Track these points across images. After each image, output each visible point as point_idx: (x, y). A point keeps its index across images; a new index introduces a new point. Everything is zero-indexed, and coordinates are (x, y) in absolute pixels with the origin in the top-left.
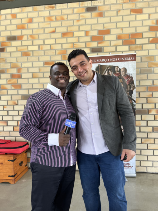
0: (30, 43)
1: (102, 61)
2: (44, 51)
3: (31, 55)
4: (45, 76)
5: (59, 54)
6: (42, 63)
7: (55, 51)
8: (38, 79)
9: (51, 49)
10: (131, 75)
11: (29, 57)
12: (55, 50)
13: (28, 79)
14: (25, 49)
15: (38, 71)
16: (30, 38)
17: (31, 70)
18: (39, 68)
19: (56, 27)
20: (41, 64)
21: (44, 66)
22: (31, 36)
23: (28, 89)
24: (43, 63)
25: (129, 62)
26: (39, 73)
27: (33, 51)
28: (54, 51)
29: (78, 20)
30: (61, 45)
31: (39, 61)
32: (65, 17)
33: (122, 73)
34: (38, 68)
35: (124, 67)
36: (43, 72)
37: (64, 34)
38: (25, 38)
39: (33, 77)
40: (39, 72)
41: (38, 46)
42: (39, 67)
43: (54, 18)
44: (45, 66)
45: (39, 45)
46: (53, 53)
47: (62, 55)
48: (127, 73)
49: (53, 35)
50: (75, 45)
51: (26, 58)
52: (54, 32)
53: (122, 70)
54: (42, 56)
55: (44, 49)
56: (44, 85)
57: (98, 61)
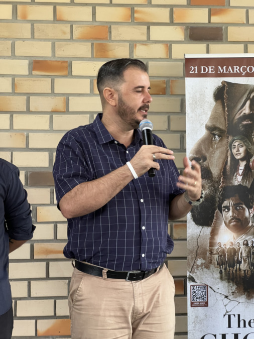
1: (233, 71)
2: (32, 26)
4: (32, 109)
5: (83, 39)
6: (26, 63)
7: (72, 27)
8: (8, 116)
9: (57, 19)
15: (10, 91)
18: (13, 80)
24: (29, 65)
26: (11, 97)
28: (67, 29)
30: (90, 9)
31: (14, 56)
34: (10, 79)
40: (14, 93)
41: (10, 7)
42: (14, 77)
44: (34, 73)
45: (15, 4)
46: (64, 33)
47: (95, 42)
50: (137, 12)
56: (27, 137)
57: (222, 71)
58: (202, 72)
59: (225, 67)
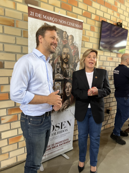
1: (49, 19)
10: (77, 46)
25: (77, 30)
33: (70, 41)
35: (71, 34)
48: (74, 42)
53: (70, 38)
57: (44, 18)
58: (36, 16)
59: (46, 16)
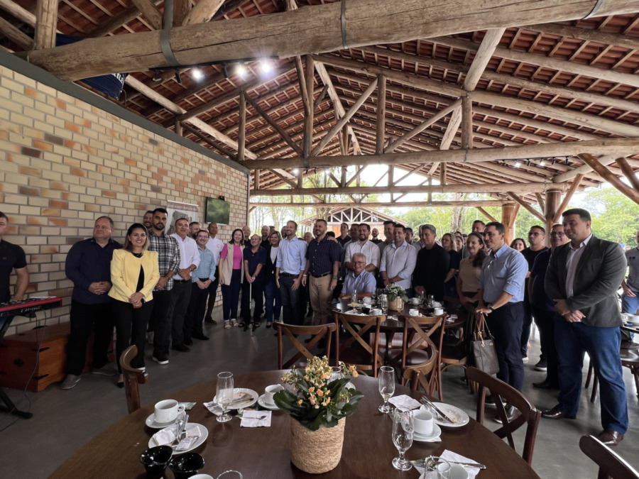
0: (84, 156)
2: (103, 175)
3: (86, 176)
4: (102, 211)
5: (121, 184)
7: (117, 179)
8: (93, 213)
9: (112, 174)
11: (81, 178)
12: (117, 177)
13: (78, 211)
14: (76, 164)
15: (94, 202)
16: (84, 150)
17: (84, 199)
19: (119, 148)
20: (98, 193)
21: (102, 196)
22: (87, 147)
23: (78, 228)
24: (101, 192)
26: (94, 206)
27: (88, 171)
28: (115, 179)
29: (142, 149)
30: (123, 173)
31: (96, 187)
32: (130, 140)
36: (101, 205)
37: (127, 160)
38: (77, 146)
39: (86, 210)
40: (95, 204)
41: (95, 165)
42: (95, 197)
43: (117, 135)
45: (97, 165)
46: (114, 181)
47: (124, 186)
49: (115, 157)
50: (138, 177)
51: (77, 178)
52: (116, 153)
54: (99, 181)
55: (103, 172)
